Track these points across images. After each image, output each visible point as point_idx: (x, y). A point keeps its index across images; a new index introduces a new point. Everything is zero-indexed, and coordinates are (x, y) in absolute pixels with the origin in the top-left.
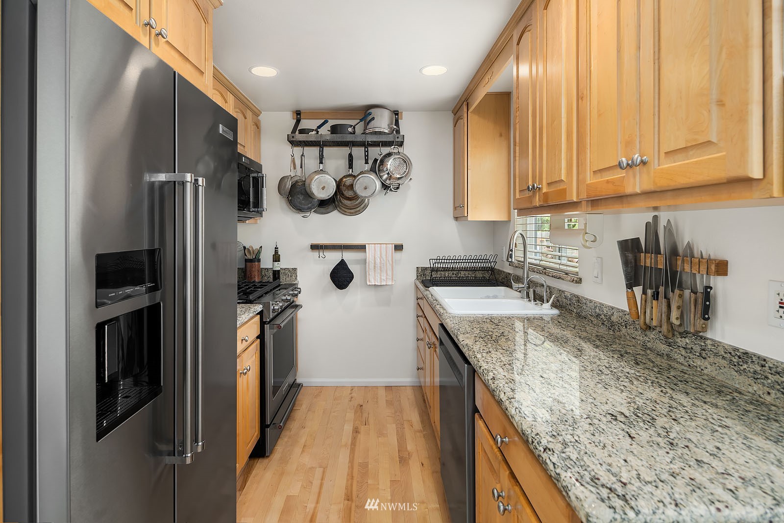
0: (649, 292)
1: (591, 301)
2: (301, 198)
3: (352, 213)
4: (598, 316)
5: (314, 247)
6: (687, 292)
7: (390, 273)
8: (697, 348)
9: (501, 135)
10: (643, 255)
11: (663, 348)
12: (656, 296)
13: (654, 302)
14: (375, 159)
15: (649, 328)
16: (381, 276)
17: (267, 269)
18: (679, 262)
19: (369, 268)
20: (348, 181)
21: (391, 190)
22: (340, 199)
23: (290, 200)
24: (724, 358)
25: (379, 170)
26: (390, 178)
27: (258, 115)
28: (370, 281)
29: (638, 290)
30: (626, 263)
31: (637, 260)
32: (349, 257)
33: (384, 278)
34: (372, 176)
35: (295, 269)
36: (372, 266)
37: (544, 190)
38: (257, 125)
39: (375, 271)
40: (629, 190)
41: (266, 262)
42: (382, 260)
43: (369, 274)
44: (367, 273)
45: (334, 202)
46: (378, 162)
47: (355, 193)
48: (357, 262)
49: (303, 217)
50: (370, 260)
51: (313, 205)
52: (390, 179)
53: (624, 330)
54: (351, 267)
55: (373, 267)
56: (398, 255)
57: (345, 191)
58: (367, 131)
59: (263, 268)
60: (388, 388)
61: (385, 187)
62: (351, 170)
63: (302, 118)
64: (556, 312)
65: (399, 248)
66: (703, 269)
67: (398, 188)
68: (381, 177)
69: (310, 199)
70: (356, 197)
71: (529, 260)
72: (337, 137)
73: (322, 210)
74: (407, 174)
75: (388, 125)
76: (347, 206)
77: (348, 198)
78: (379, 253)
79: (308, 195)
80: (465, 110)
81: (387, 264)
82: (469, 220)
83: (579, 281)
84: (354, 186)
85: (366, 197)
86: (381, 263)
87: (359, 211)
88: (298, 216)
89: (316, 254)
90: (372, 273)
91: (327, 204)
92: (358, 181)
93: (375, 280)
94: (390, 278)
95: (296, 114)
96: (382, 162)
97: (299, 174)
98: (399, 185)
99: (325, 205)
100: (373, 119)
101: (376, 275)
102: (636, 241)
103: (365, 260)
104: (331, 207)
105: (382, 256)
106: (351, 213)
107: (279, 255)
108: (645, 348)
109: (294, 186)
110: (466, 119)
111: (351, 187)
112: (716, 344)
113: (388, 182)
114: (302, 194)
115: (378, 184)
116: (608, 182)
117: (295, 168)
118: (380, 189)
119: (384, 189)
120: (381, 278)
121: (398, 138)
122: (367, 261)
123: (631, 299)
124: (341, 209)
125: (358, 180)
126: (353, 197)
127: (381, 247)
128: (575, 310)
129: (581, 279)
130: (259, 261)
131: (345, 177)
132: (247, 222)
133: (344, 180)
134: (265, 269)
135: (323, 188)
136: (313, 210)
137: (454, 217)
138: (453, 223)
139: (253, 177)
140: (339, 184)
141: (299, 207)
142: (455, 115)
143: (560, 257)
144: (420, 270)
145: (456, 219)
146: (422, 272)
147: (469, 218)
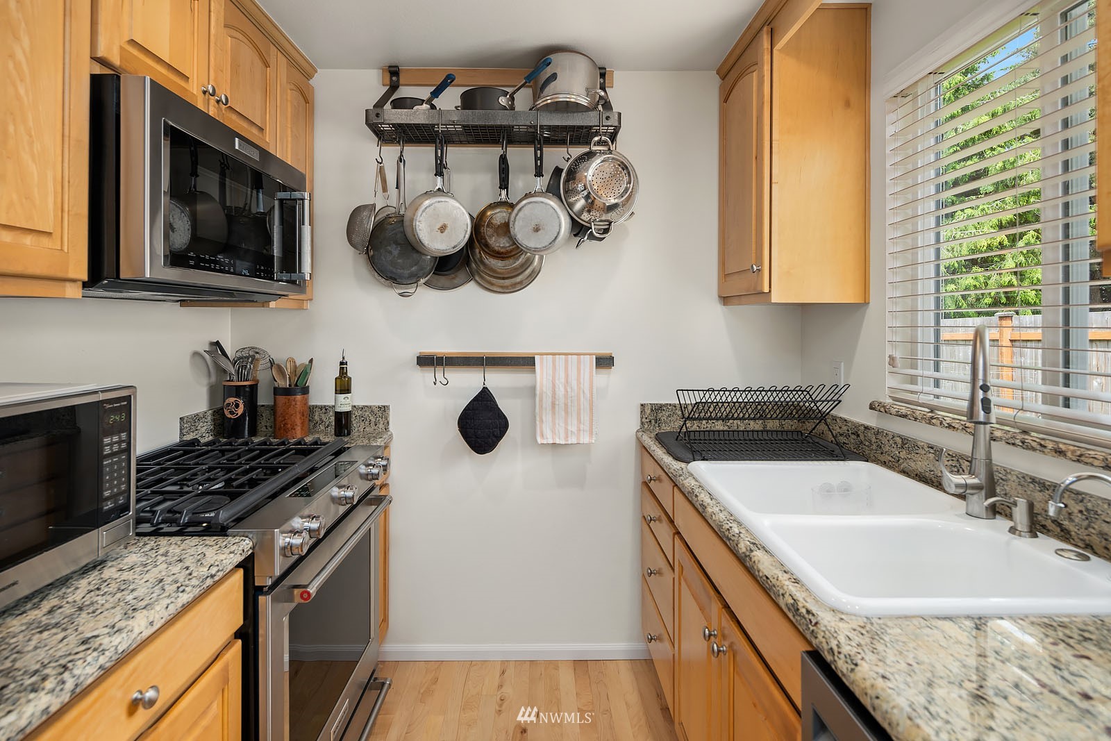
2: (396, 252)
3: (507, 287)
5: (426, 361)
7: (585, 417)
9: (848, 104)
14: (557, 168)
16: (566, 423)
17: (325, 409)
19: (541, 406)
20: (499, 216)
21: (592, 237)
22: (481, 257)
23: (372, 256)
25: (566, 192)
26: (590, 206)
27: (309, 76)
28: (542, 435)
32: (498, 382)
33: (574, 429)
34: (553, 203)
35: (384, 409)
36: (547, 402)
38: (306, 98)
39: (554, 413)
41: (322, 393)
42: (569, 390)
43: (542, 421)
44: (538, 419)
45: (468, 263)
46: (564, 175)
47: (514, 241)
48: (515, 392)
49: (401, 295)
50: (544, 390)
51: (422, 269)
52: (589, 211)
54: (504, 405)
55: (550, 404)
56: (603, 378)
57: (490, 237)
58: (540, 103)
59: (316, 406)
60: (581, 666)
61: (579, 229)
62: (504, 192)
63: (402, 81)
65: (604, 362)
67: (606, 231)
68: (571, 206)
69: (415, 256)
70: (515, 250)
72: (476, 117)
73: (443, 280)
74: (628, 196)
75: (587, 89)
76: (494, 271)
77: (498, 253)
78: (562, 375)
79: (411, 247)
80: (767, 45)
81: (579, 400)
82: (772, 301)
84: (511, 226)
85: (536, 250)
86: (566, 396)
87: (521, 282)
88: (390, 295)
89: (427, 374)
90: (547, 417)
91: (452, 269)
92: (521, 214)
93: (553, 432)
94: (587, 428)
95: (388, 74)
96: (572, 174)
97: (393, 202)
98: (610, 225)
99: (450, 270)
100: (554, 77)
101: (557, 421)
103: (533, 388)
104: (461, 275)
105: (570, 380)
106: (502, 287)
107: (350, 379)
109: (379, 226)
110: (767, 68)
111: (505, 228)
113: (585, 216)
114: (397, 243)
115: (565, 223)
117: (385, 189)
118: (567, 234)
119: (575, 235)
120: (566, 430)
121: (607, 118)
122: (538, 392)
124: (482, 278)
125: (520, 209)
126: (508, 252)
127: (566, 361)
130: (305, 391)
131: (492, 206)
132: (272, 304)
133: (489, 213)
134: (321, 408)
135: (443, 229)
136: (422, 281)
137: (720, 297)
138: (718, 309)
139: (281, 201)
140: (478, 223)
141: (392, 272)
142: (723, 79)
144: (648, 411)
145: (725, 300)
146: (652, 415)
147: (775, 298)
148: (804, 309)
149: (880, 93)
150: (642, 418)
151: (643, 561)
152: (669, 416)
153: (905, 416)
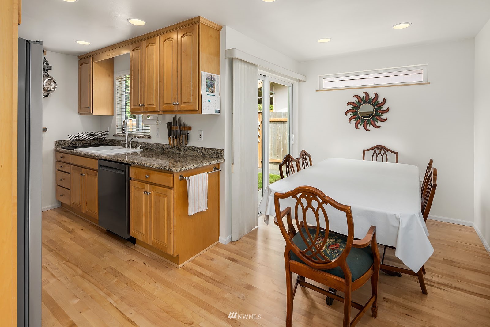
0: (174, 137)
1: (155, 144)
4: (158, 148)
6: (183, 136)
8: (186, 149)
9: (109, 76)
10: (172, 127)
11: (178, 151)
12: (176, 138)
13: (176, 139)
15: (174, 147)
18: (182, 128)
24: (191, 149)
29: (171, 137)
30: (168, 129)
31: (171, 128)
37: (146, 107)
40: (175, 110)
53: (167, 150)
64: (142, 150)
65: (45, 130)
66: (187, 129)
71: (128, 133)
80: (92, 61)
83: (150, 137)
102: (171, 123)
108: (173, 153)
110: (92, 65)
112: (189, 147)
116: (169, 107)
121: (48, 67)
123: (170, 139)
128: (149, 148)
129: (151, 137)
138: (78, 116)
142: (80, 59)
143: (139, 129)
144: (58, 142)
145: (80, 114)
146: (59, 144)
147: (94, 114)
148: (101, 117)
149: (115, 76)
150: (55, 145)
151: (56, 183)
152: (64, 143)
153: (119, 136)
